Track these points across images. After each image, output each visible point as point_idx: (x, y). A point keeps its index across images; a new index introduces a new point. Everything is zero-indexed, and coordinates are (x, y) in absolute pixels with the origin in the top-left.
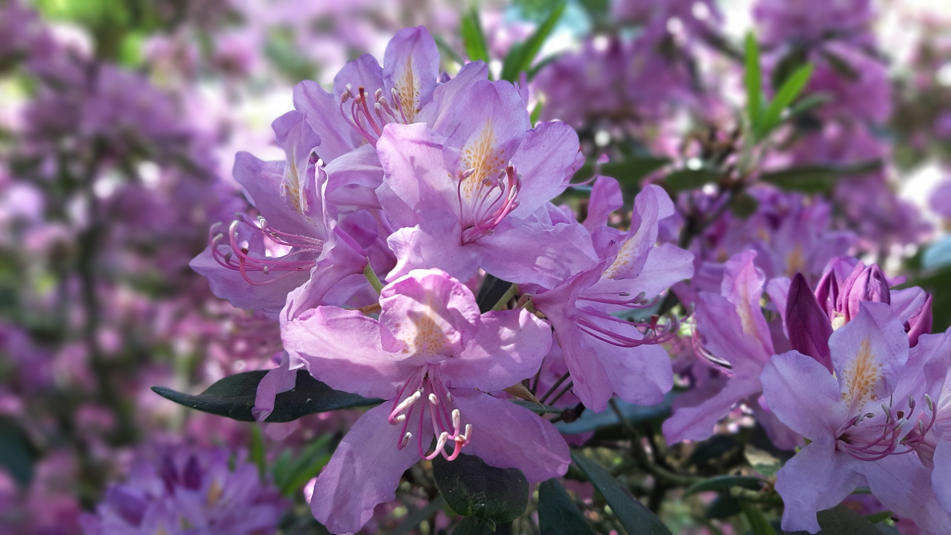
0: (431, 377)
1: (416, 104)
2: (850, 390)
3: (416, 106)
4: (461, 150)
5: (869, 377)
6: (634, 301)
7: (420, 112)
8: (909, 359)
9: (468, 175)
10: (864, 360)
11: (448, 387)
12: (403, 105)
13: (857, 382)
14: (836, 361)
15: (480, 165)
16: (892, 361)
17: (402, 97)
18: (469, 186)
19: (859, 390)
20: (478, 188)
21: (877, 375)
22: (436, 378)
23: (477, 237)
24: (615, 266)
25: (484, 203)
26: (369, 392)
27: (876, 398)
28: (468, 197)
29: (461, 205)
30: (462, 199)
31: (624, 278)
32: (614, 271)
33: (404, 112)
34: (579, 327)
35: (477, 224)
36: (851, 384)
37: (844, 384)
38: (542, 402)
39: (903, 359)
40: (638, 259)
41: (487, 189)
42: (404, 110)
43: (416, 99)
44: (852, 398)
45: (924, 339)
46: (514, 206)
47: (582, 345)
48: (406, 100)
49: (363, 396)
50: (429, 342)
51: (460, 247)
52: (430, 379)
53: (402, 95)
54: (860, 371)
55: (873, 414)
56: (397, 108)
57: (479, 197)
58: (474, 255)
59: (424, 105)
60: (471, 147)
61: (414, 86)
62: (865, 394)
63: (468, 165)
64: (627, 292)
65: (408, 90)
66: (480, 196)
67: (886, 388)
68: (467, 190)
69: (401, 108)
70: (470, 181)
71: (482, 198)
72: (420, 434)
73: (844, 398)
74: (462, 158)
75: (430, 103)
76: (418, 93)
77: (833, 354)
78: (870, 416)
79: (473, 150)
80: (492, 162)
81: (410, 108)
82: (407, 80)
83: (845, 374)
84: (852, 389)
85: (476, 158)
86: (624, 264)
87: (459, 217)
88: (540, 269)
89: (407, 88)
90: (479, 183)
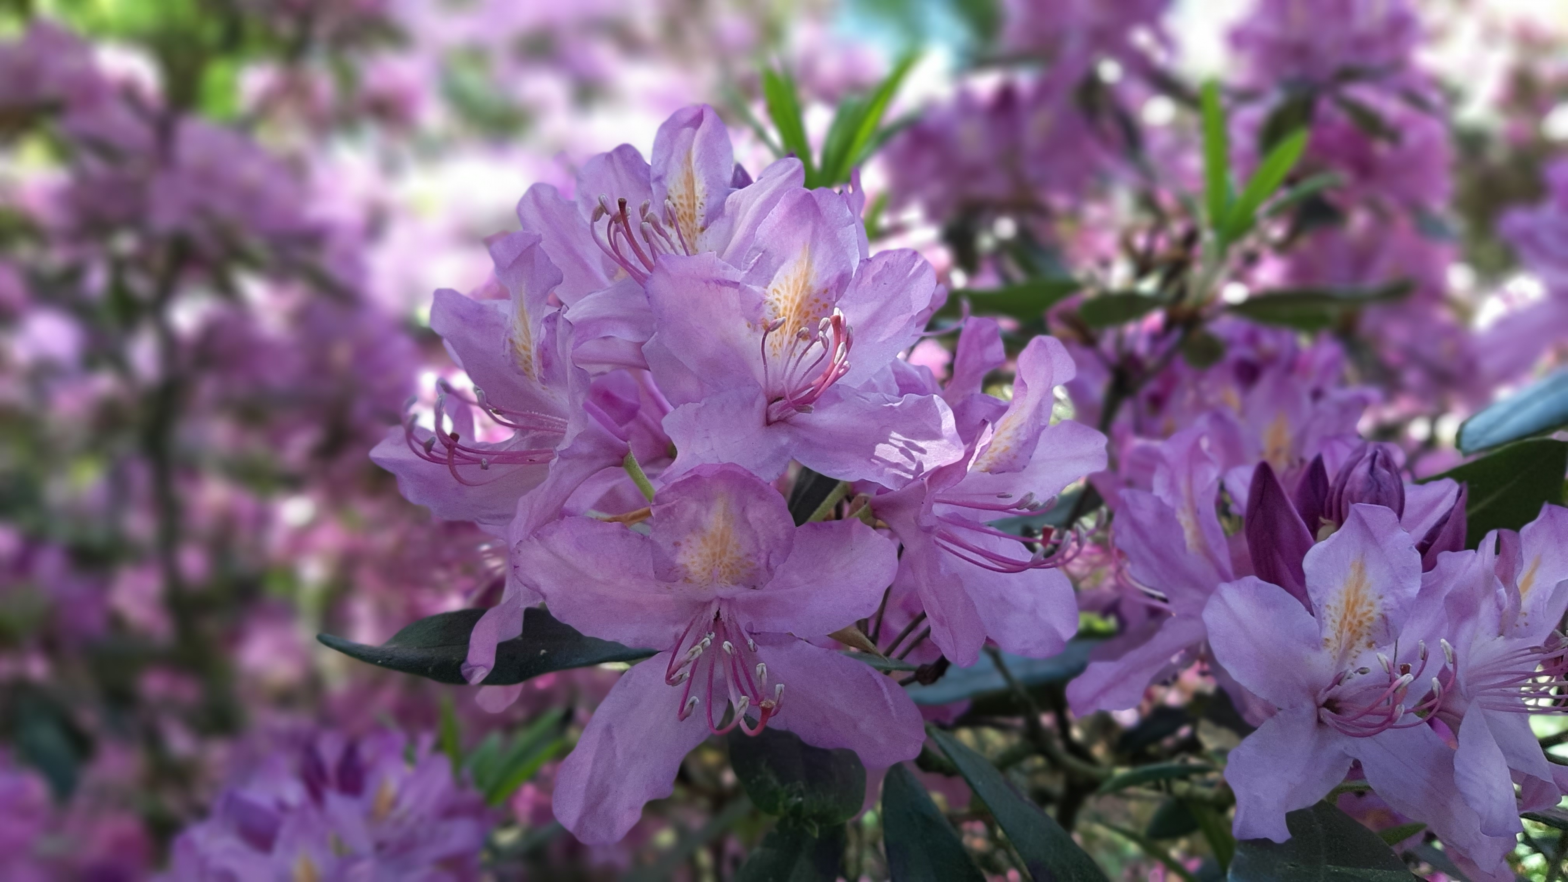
0: (724, 616)
1: (700, 220)
2: (1336, 634)
3: (699, 222)
4: (764, 289)
5: (1365, 614)
6: (1019, 506)
7: (705, 232)
8: (1422, 590)
9: (775, 327)
10: (1357, 590)
11: (750, 632)
12: (680, 221)
13: (1347, 622)
14: (1314, 591)
15: (794, 309)
16: (1397, 591)
17: (678, 209)
18: (777, 341)
19: (1349, 634)
20: (790, 342)
21: (1376, 612)
22: (732, 618)
23: (789, 413)
24: (991, 454)
25: (799, 364)
26: (635, 639)
27: (1374, 645)
28: (776, 356)
29: (766, 367)
30: (768, 358)
31: (1004, 472)
32: (990, 462)
33: (681, 230)
34: (937, 543)
35: (790, 395)
36: (1337, 625)
37: (1327, 625)
38: (888, 654)
39: (1413, 588)
40: (1025, 443)
41: (803, 344)
42: (681, 227)
43: (700, 213)
44: (1340, 646)
45: (1445, 559)
46: (843, 372)
47: (942, 570)
48: (685, 213)
49: (627, 645)
50: (721, 567)
51: (764, 427)
52: (723, 620)
53: (678, 206)
54: (1351, 606)
55: (1367, 669)
56: (671, 225)
57: (793, 357)
58: (784, 440)
59: (712, 221)
60: (781, 286)
61: (697, 194)
62: (1358, 639)
63: (776, 310)
64: (1008, 493)
65: (687, 198)
66: (793, 354)
67: (1388, 631)
68: (775, 346)
69: (677, 224)
70: (779, 333)
71: (796, 357)
72: (709, 700)
73: (1328, 646)
74: (767, 301)
75: (720, 219)
76: (702, 204)
77: (1310, 582)
78: (1363, 671)
79: (783, 288)
80: (811, 305)
81: (690, 225)
82: (686, 183)
83: (1327, 611)
84: (1339, 632)
85: (788, 300)
86: (1004, 451)
87: (762, 384)
88: (880, 461)
89: (687, 195)
90: (792, 336)
